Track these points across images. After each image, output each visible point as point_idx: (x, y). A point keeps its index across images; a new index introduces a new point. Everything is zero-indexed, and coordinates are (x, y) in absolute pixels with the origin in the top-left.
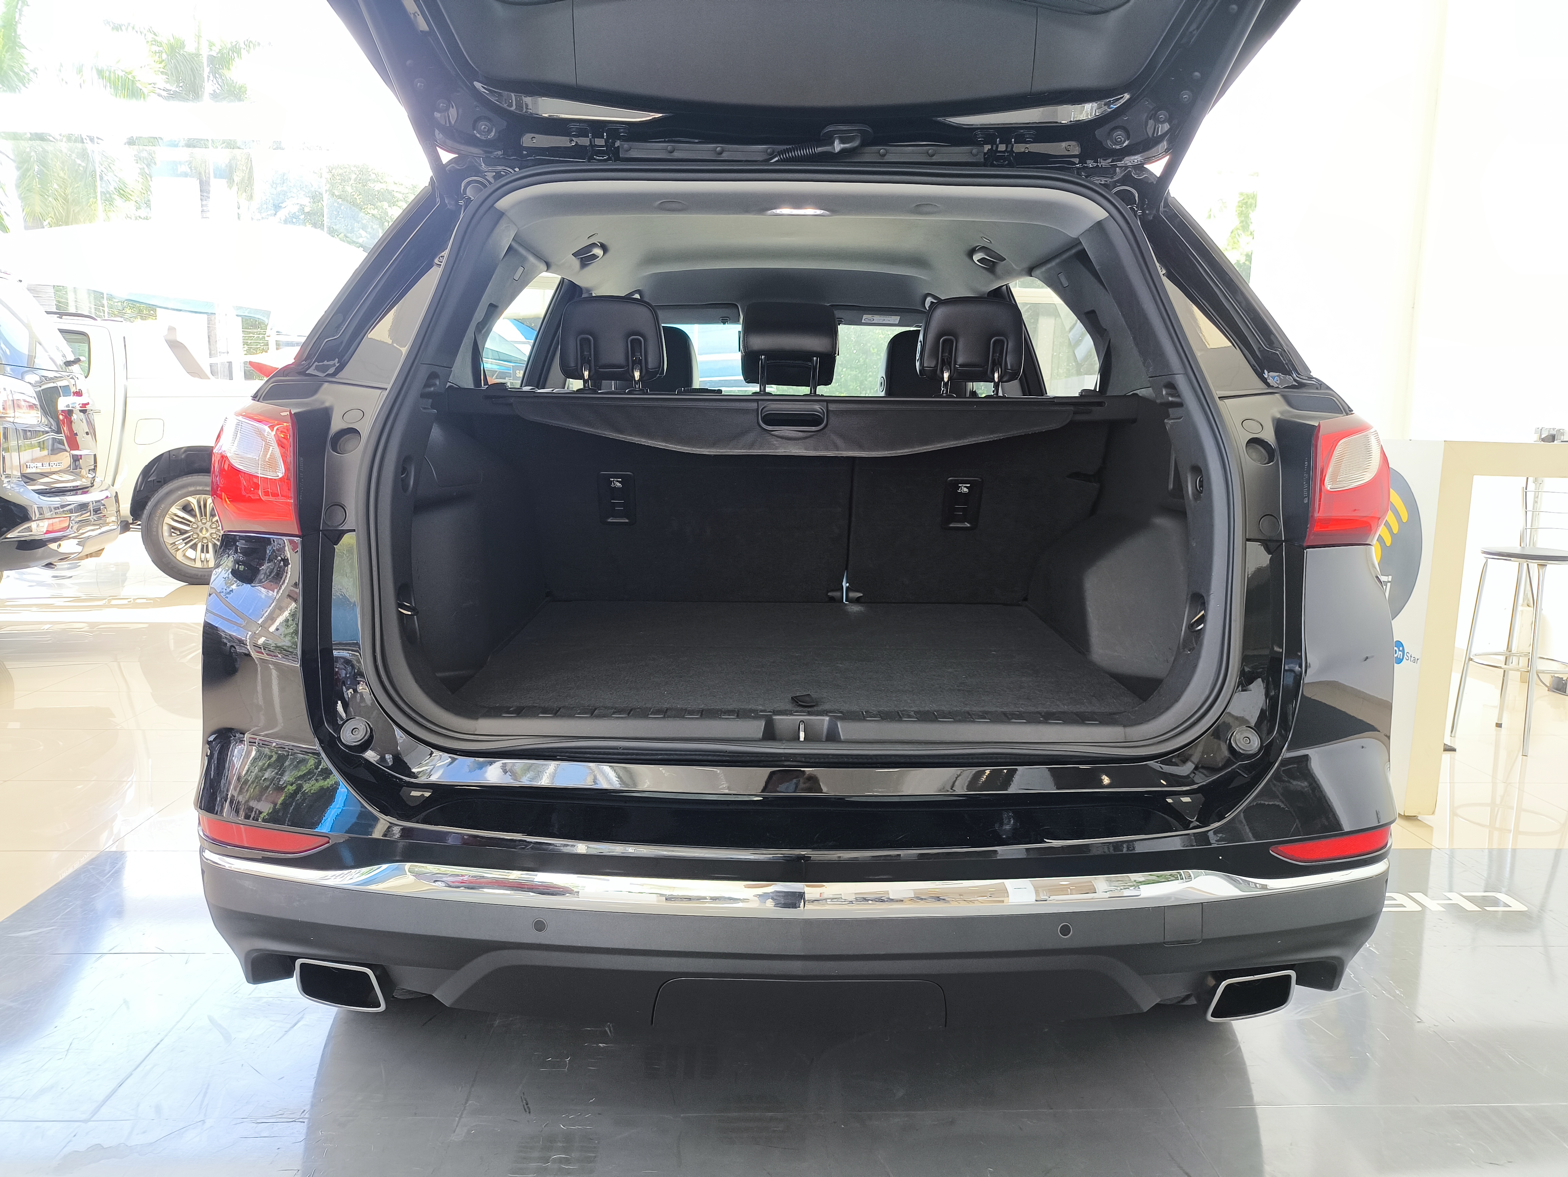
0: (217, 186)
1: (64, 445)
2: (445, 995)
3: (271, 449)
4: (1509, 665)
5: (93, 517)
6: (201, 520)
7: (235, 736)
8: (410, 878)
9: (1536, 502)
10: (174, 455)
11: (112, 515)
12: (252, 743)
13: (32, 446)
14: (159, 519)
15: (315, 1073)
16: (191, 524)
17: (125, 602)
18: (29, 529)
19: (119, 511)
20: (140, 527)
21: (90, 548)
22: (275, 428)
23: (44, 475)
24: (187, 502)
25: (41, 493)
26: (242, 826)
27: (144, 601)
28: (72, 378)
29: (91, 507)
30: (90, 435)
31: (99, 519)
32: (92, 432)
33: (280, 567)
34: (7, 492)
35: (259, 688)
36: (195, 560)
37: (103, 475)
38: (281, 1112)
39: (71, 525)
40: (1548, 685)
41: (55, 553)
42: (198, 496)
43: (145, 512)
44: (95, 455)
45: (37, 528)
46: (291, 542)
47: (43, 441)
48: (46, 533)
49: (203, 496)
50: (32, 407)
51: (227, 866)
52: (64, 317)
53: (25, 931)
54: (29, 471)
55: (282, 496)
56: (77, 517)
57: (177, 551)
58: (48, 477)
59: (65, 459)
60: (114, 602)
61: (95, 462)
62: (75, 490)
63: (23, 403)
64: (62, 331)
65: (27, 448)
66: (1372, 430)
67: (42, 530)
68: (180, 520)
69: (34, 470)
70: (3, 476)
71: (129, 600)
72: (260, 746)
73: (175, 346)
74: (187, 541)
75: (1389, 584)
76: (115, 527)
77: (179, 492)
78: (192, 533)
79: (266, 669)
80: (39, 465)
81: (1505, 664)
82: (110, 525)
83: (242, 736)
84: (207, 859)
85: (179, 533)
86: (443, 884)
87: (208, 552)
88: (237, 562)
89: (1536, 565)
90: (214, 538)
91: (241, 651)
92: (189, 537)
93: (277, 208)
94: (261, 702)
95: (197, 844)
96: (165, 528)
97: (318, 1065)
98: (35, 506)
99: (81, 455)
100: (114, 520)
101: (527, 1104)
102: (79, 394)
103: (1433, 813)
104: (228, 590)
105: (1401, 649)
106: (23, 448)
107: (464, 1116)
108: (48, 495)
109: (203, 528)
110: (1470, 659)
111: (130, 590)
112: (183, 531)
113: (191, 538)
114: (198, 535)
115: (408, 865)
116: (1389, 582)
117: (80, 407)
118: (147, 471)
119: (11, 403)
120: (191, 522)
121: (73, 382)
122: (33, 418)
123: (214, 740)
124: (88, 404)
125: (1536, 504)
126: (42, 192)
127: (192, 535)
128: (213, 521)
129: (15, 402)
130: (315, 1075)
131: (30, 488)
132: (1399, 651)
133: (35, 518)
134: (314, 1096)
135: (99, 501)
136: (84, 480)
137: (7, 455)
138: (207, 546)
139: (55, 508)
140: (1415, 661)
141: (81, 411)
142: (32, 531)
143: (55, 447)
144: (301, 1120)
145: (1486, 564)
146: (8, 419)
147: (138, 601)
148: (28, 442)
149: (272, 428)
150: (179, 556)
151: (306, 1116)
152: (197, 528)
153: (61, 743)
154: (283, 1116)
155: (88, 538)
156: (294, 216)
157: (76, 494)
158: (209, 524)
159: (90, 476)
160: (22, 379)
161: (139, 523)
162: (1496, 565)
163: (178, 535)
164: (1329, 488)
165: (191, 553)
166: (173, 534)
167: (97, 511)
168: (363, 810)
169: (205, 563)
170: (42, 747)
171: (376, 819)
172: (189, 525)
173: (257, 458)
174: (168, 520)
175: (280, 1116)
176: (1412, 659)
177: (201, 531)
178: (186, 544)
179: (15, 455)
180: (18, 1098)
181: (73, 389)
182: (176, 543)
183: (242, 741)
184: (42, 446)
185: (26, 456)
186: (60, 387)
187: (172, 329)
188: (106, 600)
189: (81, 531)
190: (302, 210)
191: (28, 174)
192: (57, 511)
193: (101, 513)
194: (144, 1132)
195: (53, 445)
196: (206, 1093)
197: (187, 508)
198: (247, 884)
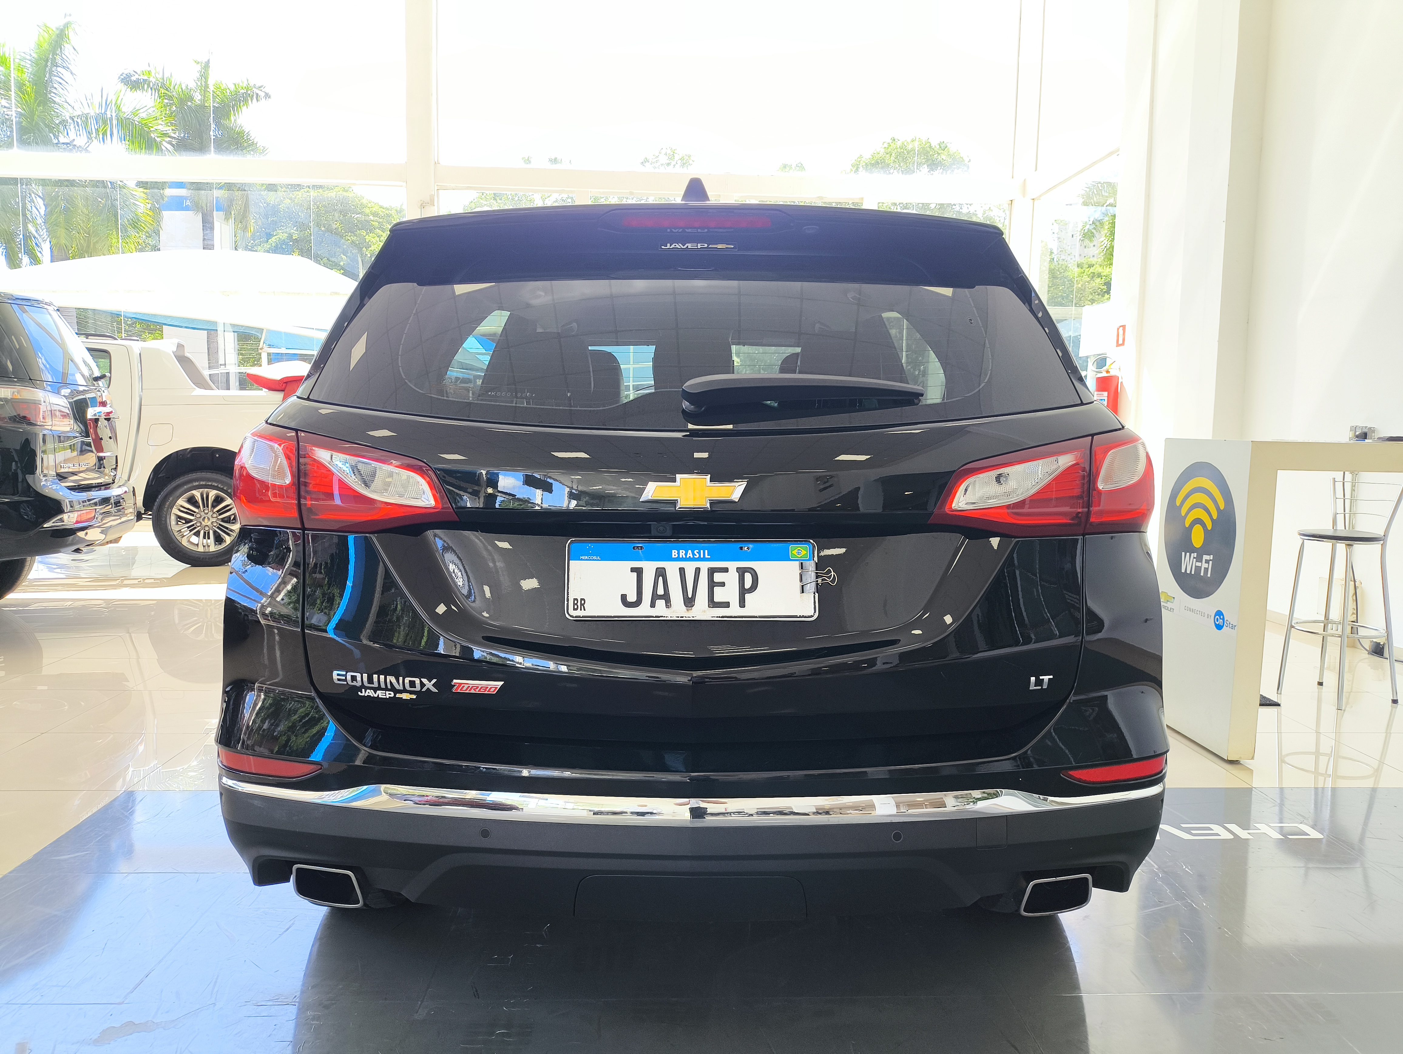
0: (218, 217)
1: (91, 447)
2: (411, 893)
3: (279, 460)
4: (1327, 632)
5: (114, 510)
6: (204, 510)
7: (247, 686)
8: (384, 797)
9: (1353, 490)
10: (181, 455)
11: (129, 508)
12: (260, 690)
13: (64, 449)
14: (168, 509)
15: (304, 968)
16: (195, 514)
17: (136, 582)
18: (62, 520)
19: (136, 504)
20: (151, 517)
21: (111, 537)
22: (283, 445)
23: (74, 474)
24: (192, 495)
25: (71, 488)
26: (251, 756)
27: (152, 581)
28: (99, 391)
29: (112, 501)
30: (112, 439)
31: (119, 510)
32: (114, 437)
33: (284, 553)
34: (45, 489)
35: (265, 650)
36: (197, 545)
37: (122, 473)
38: (277, 997)
39: (97, 516)
40: (1368, 649)
41: (82, 540)
42: (201, 490)
43: (156, 504)
44: (117, 456)
45: (69, 519)
46: (294, 534)
47: (74, 444)
48: (75, 524)
49: (206, 490)
50: (65, 416)
51: (240, 789)
52: (89, 337)
53: (64, 855)
54: (63, 470)
55: (287, 497)
56: (101, 509)
57: (182, 537)
58: (76, 475)
59: (91, 459)
60: (126, 582)
61: (117, 462)
62: (99, 486)
63: (58, 413)
64: (89, 350)
65: (61, 450)
66: (1140, 441)
67: (72, 521)
68: (185, 510)
69: (66, 470)
70: (41, 475)
71: (139, 580)
72: (267, 693)
73: (183, 360)
74: (191, 528)
75: (1211, 562)
76: (133, 518)
77: (185, 487)
78: (196, 522)
79: (271, 634)
80: (71, 465)
81: (1324, 631)
82: (128, 515)
83: (252, 685)
84: (224, 784)
85: (184, 522)
86: (411, 802)
87: (209, 538)
88: (250, 548)
89: (1344, 545)
90: (215, 526)
91: (252, 618)
92: (193, 525)
93: (269, 236)
94: (266, 662)
95: (217, 772)
96: (173, 518)
97: (307, 961)
98: (67, 501)
99: (105, 457)
100: (132, 511)
101: (477, 991)
102: (103, 404)
103: (1253, 758)
104: (244, 570)
105: (1222, 617)
106: (57, 450)
107: (425, 1000)
108: (77, 491)
109: (205, 517)
110: (1293, 627)
111: (137, 572)
112: (188, 520)
113: (195, 526)
114: (201, 524)
115: (383, 787)
116: (1211, 560)
117: (105, 416)
118: (158, 469)
119: (49, 413)
120: (195, 512)
121: (99, 394)
122: (68, 426)
123: (231, 689)
124: (111, 412)
125: (1353, 492)
126: (68, 226)
127: (196, 523)
128: (214, 511)
129: (53, 411)
130: (304, 969)
131: (63, 484)
132: (1220, 619)
133: (67, 510)
134: (303, 985)
135: (119, 495)
136: (107, 477)
137: (45, 457)
138: (209, 533)
139: (83, 502)
140: (1233, 627)
141: (105, 419)
142: (64, 522)
143: (83, 449)
144: (293, 1003)
145: (1303, 544)
146: (46, 427)
147: (146, 581)
148: (61, 445)
149: (280, 445)
150: (184, 542)
151: (297, 1000)
152: (200, 517)
153: (82, 703)
154: (279, 1000)
155: (111, 527)
156: (283, 242)
157: (100, 490)
158: (210, 514)
159: (112, 474)
160: (58, 393)
161: (150, 513)
162: (1311, 545)
163: (184, 523)
164: (1101, 488)
165: (194, 539)
166: (179, 523)
167: (117, 504)
168: (348, 743)
169: (207, 547)
170: (67, 707)
171: (358, 750)
172: (193, 515)
173: (268, 468)
174: (175, 511)
175: (276, 1000)
176: (1231, 626)
177: (204, 519)
178: (191, 531)
179: (51, 457)
180: (64, 987)
181: (99, 400)
182: (182, 531)
183: (253, 690)
184: (72, 448)
185: (61, 456)
186: (89, 398)
187: (180, 346)
188: (120, 580)
189: (104, 522)
190: (290, 236)
191: (56, 211)
192: (85, 504)
193: (121, 505)
194: (167, 1012)
195: (81, 448)
196: (216, 982)
197: (192, 501)
198: (256, 802)
